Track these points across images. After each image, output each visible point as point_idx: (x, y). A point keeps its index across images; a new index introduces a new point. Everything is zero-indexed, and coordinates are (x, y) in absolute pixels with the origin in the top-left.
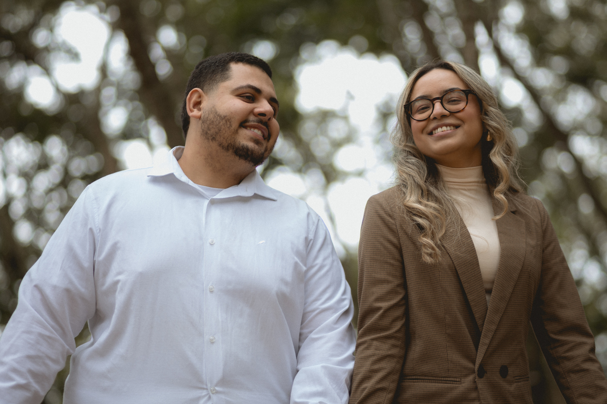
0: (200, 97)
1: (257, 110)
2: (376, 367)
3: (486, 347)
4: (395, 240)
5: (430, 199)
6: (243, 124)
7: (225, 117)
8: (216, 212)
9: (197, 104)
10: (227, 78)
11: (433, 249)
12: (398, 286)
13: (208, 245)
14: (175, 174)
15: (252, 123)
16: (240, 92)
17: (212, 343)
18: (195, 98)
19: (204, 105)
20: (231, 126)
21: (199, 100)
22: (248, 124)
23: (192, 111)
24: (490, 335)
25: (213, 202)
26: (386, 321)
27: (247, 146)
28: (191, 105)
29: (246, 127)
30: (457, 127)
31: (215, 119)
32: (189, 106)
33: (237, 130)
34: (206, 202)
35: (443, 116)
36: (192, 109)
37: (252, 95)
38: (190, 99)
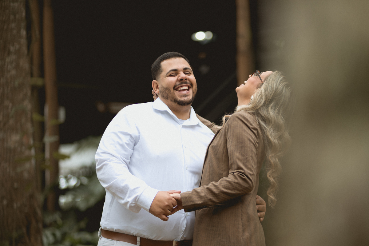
36: (156, 90)
37: (175, 72)
38: (154, 86)
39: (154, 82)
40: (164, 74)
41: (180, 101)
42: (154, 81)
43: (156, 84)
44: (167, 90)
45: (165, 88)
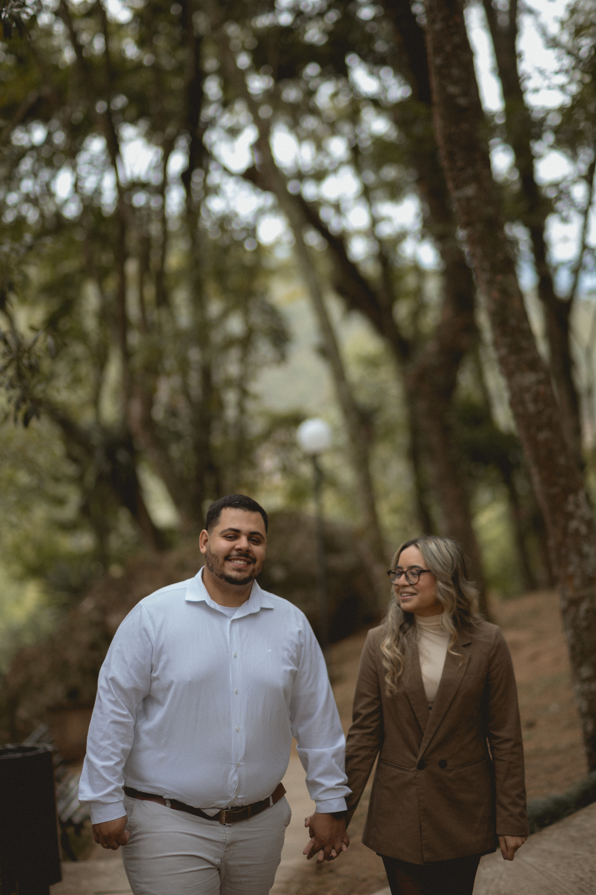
1: (238, 547)
2: (356, 754)
3: (424, 749)
4: (374, 668)
6: (228, 558)
9: (206, 542)
10: (218, 523)
12: (375, 699)
13: (233, 657)
15: (233, 557)
16: (224, 534)
18: (204, 538)
21: (206, 538)
22: (230, 558)
23: (202, 547)
24: (429, 741)
26: (367, 723)
27: (231, 576)
28: (202, 542)
29: (230, 560)
30: (412, 594)
32: (201, 542)
33: (223, 564)
35: (405, 586)
36: (202, 545)
37: (234, 534)
38: (201, 538)
39: (204, 533)
40: (219, 529)
41: (228, 576)
42: (205, 531)
43: (206, 536)
44: (214, 558)
45: (211, 554)
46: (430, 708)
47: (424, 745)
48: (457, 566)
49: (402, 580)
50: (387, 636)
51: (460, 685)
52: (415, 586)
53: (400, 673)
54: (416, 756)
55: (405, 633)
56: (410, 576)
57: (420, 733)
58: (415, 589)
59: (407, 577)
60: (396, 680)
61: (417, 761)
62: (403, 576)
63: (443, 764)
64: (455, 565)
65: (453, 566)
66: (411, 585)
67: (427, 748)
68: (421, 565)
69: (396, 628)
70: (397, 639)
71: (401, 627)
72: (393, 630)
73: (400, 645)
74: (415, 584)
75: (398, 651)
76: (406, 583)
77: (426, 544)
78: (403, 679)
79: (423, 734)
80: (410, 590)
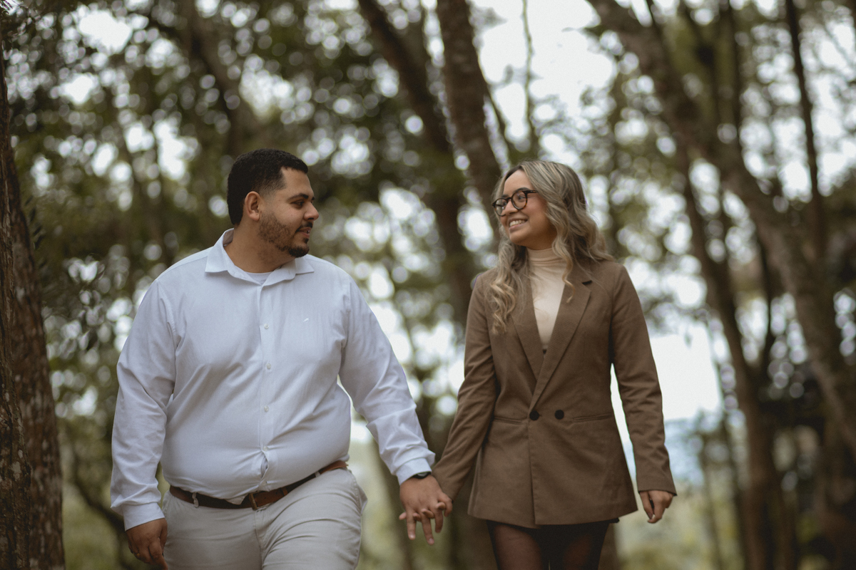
0: (256, 198)
1: (307, 215)
5: (508, 281)
6: (300, 228)
7: (284, 226)
8: (268, 296)
9: (255, 206)
10: (282, 186)
11: (500, 323)
12: (486, 349)
13: (264, 329)
14: (229, 271)
16: (295, 200)
17: (266, 411)
18: (253, 202)
19: (261, 207)
20: (289, 233)
21: (256, 203)
23: (250, 212)
24: (543, 388)
25: (265, 288)
28: (250, 207)
29: (302, 231)
30: (524, 221)
31: (276, 226)
32: (248, 207)
33: (294, 235)
34: (259, 289)
35: (512, 214)
46: (545, 351)
47: (538, 392)
48: (569, 185)
49: (509, 207)
50: (498, 277)
51: (579, 324)
52: (523, 211)
53: (511, 310)
54: (528, 405)
55: (517, 271)
56: (517, 202)
57: (533, 381)
58: (524, 214)
59: (513, 202)
60: (505, 317)
61: (529, 411)
62: (510, 203)
63: (559, 415)
64: (567, 186)
65: (564, 185)
66: (519, 211)
67: (541, 395)
68: (528, 187)
69: (508, 268)
70: (509, 278)
71: (513, 265)
72: (505, 269)
73: (513, 282)
74: (523, 209)
75: (510, 288)
76: (514, 210)
77: (531, 165)
78: (514, 317)
79: (536, 382)
80: (519, 216)
